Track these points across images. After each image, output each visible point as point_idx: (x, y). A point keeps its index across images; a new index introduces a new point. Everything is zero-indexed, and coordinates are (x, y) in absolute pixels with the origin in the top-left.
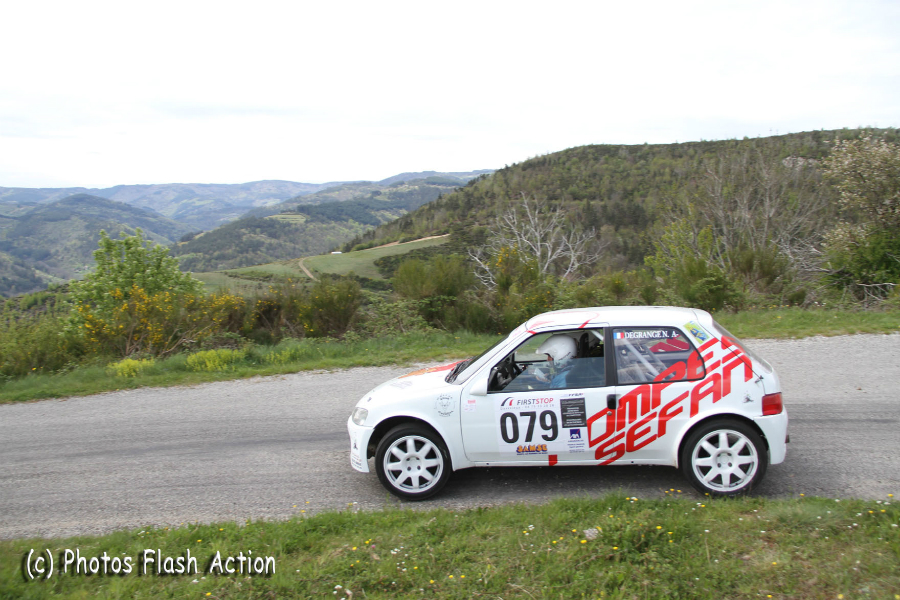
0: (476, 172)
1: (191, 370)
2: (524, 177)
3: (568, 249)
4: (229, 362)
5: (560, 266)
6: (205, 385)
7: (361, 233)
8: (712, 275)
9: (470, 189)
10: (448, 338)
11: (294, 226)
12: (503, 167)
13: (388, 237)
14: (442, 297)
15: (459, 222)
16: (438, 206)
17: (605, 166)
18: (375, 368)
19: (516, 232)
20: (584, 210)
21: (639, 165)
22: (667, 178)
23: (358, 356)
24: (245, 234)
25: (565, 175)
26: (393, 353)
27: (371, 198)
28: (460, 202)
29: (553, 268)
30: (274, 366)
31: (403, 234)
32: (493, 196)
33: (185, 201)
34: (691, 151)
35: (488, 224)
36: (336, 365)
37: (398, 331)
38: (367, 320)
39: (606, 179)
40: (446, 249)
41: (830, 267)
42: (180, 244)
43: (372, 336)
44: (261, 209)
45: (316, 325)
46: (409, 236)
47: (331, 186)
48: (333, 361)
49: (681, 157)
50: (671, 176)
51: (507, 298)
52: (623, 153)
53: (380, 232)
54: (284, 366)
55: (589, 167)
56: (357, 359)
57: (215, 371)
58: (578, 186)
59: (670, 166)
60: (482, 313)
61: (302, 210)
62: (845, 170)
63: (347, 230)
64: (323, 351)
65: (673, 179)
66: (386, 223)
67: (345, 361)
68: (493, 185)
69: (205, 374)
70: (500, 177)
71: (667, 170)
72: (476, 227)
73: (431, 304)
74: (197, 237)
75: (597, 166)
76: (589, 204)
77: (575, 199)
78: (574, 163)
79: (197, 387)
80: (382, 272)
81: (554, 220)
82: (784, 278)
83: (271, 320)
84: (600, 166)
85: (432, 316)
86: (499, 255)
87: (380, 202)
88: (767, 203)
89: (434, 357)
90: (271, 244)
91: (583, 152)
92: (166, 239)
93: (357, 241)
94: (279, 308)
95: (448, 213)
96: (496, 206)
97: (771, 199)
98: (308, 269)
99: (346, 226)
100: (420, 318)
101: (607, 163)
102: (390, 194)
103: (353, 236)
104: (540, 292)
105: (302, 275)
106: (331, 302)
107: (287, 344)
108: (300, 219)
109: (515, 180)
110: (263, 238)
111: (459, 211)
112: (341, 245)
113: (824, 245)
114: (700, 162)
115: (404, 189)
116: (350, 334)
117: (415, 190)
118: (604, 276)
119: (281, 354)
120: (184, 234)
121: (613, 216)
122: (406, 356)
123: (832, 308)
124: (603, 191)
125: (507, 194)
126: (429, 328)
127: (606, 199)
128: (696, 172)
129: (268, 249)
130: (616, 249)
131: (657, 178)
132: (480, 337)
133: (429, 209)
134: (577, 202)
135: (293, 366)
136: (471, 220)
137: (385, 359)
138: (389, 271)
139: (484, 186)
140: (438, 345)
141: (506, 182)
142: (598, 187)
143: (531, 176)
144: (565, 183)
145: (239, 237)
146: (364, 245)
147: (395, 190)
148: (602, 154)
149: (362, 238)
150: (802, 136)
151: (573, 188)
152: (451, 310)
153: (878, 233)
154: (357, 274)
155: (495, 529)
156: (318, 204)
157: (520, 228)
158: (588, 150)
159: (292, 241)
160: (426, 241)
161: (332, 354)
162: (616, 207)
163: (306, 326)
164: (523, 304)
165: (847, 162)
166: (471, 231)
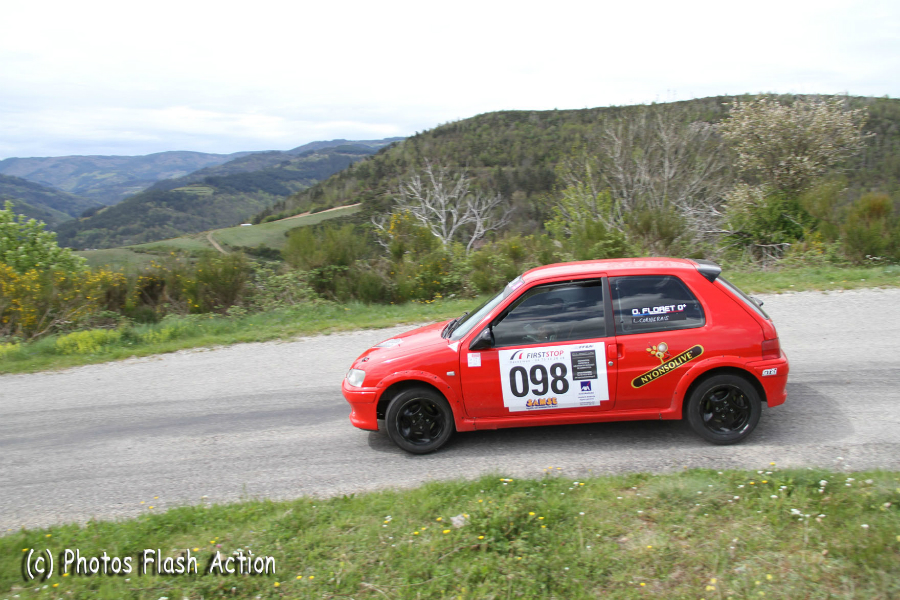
0: (387, 140)
1: (61, 353)
2: (435, 144)
4: (103, 343)
6: (75, 369)
7: (272, 204)
8: (610, 238)
9: (381, 157)
10: (339, 309)
11: (201, 199)
12: (414, 134)
13: (298, 208)
14: (333, 267)
15: (370, 191)
16: (349, 176)
17: (516, 132)
18: (259, 344)
19: (420, 199)
20: (495, 176)
21: (549, 130)
22: (577, 143)
23: (242, 331)
24: (150, 208)
25: (476, 142)
26: (276, 328)
27: (280, 168)
28: (371, 171)
30: (151, 346)
31: (314, 205)
32: (404, 164)
33: (85, 175)
34: (600, 117)
35: (399, 192)
36: (218, 343)
37: (287, 304)
38: (255, 293)
39: (517, 146)
40: (357, 219)
41: (731, 227)
42: (82, 220)
43: (261, 310)
44: (167, 182)
45: (201, 300)
46: (320, 206)
47: (239, 156)
48: (215, 338)
49: (590, 122)
50: (582, 141)
51: (400, 266)
52: (533, 119)
53: (290, 203)
54: (163, 345)
55: (500, 134)
56: (239, 335)
57: (86, 353)
58: (489, 152)
59: (580, 131)
60: (374, 283)
61: (210, 181)
62: (743, 132)
63: (254, 202)
64: (205, 328)
65: (584, 144)
66: (297, 193)
67: (228, 337)
68: (403, 153)
69: (76, 357)
70: (411, 144)
71: (577, 135)
72: (388, 195)
73: (321, 275)
74: (100, 212)
75: (508, 132)
76: (500, 170)
77: (487, 165)
78: (485, 130)
79: (66, 372)
81: (459, 187)
82: (682, 239)
83: (155, 297)
84: (512, 132)
85: (323, 287)
87: (290, 172)
88: (667, 164)
89: (321, 331)
90: (178, 218)
91: (494, 119)
92: (66, 215)
93: (268, 212)
94: (163, 283)
95: (360, 182)
96: (407, 174)
97: (670, 161)
98: (217, 242)
99: (255, 197)
100: (310, 289)
101: (517, 129)
102: (301, 164)
103: (262, 207)
104: (435, 259)
105: (211, 249)
106: (216, 274)
107: (169, 322)
108: (208, 191)
109: (426, 147)
110: (170, 211)
111: (370, 180)
112: (252, 218)
113: (724, 206)
115: (314, 158)
116: (235, 309)
117: (325, 159)
118: (502, 241)
119: (160, 332)
120: (86, 208)
121: (525, 182)
122: (292, 330)
123: (728, 268)
124: (514, 157)
125: (418, 162)
126: (318, 300)
127: (517, 165)
129: (175, 223)
130: (527, 215)
131: (568, 144)
132: (373, 308)
133: (340, 179)
134: (488, 168)
135: (172, 345)
136: (383, 188)
137: (269, 334)
139: (395, 153)
140: (327, 318)
141: (417, 149)
142: (509, 153)
143: (442, 142)
144: (476, 150)
145: (145, 210)
146: (274, 216)
147: (305, 159)
148: (513, 121)
149: (272, 209)
150: (707, 101)
151: (484, 155)
152: (343, 280)
153: (775, 194)
154: (268, 246)
155: (357, 519)
156: (226, 175)
157: (424, 195)
158: (499, 116)
159: (200, 214)
160: (337, 211)
161: (215, 331)
162: (528, 172)
163: (190, 301)
164: (418, 272)
165: (744, 124)
166: (383, 199)
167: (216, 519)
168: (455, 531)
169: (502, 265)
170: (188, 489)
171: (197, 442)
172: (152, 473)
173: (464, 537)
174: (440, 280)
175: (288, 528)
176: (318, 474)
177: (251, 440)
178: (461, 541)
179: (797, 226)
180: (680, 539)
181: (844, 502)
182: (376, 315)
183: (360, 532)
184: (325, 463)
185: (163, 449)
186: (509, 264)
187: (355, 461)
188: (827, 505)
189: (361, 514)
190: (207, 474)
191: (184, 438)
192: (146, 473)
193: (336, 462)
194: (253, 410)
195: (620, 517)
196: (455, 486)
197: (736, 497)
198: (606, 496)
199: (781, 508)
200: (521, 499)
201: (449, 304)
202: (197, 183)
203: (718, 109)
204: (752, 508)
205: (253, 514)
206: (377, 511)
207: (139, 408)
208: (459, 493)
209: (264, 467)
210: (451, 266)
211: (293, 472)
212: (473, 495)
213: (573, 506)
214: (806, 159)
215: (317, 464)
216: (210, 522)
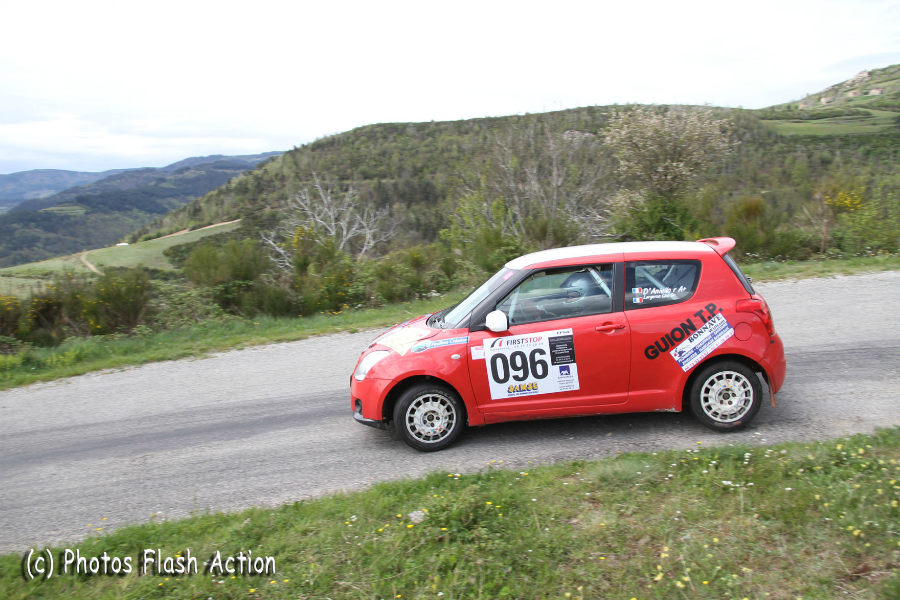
0: (264, 154)
2: (314, 158)
3: (363, 227)
4: (2, 369)
5: (355, 245)
7: (148, 222)
9: (259, 172)
10: (247, 324)
11: (72, 219)
12: (292, 149)
13: (176, 225)
14: (238, 282)
15: (250, 207)
16: (229, 191)
17: (394, 144)
18: (171, 362)
19: (309, 213)
20: (375, 188)
21: (427, 142)
22: (455, 153)
23: (151, 351)
24: (16, 229)
25: (355, 155)
26: (190, 344)
27: (156, 186)
28: (249, 186)
29: (348, 248)
30: (57, 370)
31: (192, 222)
32: (283, 179)
34: (476, 127)
35: (280, 207)
36: (127, 363)
37: (194, 321)
38: (159, 312)
39: (395, 157)
40: (238, 234)
41: (614, 231)
43: (165, 328)
44: (34, 201)
45: (102, 320)
46: (199, 223)
47: (111, 174)
48: (123, 358)
49: (467, 133)
50: (459, 152)
51: (305, 279)
52: (410, 131)
53: (167, 221)
54: (69, 369)
55: (378, 146)
56: (150, 354)
58: (368, 165)
59: (457, 143)
60: (281, 296)
61: (81, 200)
62: (623, 140)
63: (131, 221)
64: (112, 349)
65: (461, 154)
66: (174, 211)
67: (137, 357)
68: (282, 167)
70: (289, 159)
71: (455, 146)
72: (268, 210)
73: (226, 291)
75: (386, 145)
76: (380, 183)
77: (366, 178)
78: (363, 142)
80: (172, 262)
81: (348, 200)
83: (51, 320)
84: (389, 145)
85: (228, 303)
86: (295, 238)
87: (165, 189)
88: (555, 173)
89: (233, 346)
90: (47, 239)
91: (372, 132)
93: (144, 231)
94: (59, 305)
95: (238, 198)
96: (286, 188)
97: (558, 169)
98: (92, 263)
99: (130, 216)
101: (395, 141)
102: (176, 181)
103: (138, 226)
104: (338, 270)
105: (87, 271)
106: (118, 295)
107: (71, 345)
108: (79, 211)
109: (304, 161)
110: (39, 232)
111: (249, 195)
112: (128, 237)
113: (608, 211)
114: (485, 138)
115: (190, 174)
116: (141, 328)
117: (202, 175)
118: (403, 251)
121: (405, 193)
122: (204, 347)
124: (393, 168)
125: (297, 176)
126: (226, 316)
127: (396, 177)
128: (481, 148)
129: (45, 244)
130: (408, 226)
131: (446, 155)
132: (280, 321)
133: (218, 195)
134: (368, 181)
135: (78, 368)
136: (262, 203)
137: (180, 352)
138: (180, 261)
139: (272, 167)
140: (237, 333)
141: (296, 163)
143: (320, 156)
144: (355, 162)
145: (11, 232)
146: (151, 234)
147: (180, 176)
148: (391, 133)
149: (148, 227)
150: (578, 111)
151: (363, 167)
152: (247, 296)
153: (654, 198)
154: (146, 266)
155: (315, 523)
156: (98, 193)
157: (313, 209)
158: (377, 129)
159: (73, 234)
160: (217, 227)
161: (122, 351)
162: (407, 184)
163: (92, 323)
164: (322, 283)
165: (623, 133)
166: (262, 215)
167: (171, 535)
168: (416, 526)
169: (404, 275)
170: (126, 510)
171: (127, 463)
172: (84, 496)
173: (425, 531)
174: (346, 292)
175: (249, 537)
176: (259, 485)
177: (183, 456)
178: (423, 534)
179: (676, 228)
180: (627, 516)
181: (766, 471)
182: (286, 328)
183: (322, 535)
184: (263, 474)
185: (91, 472)
186: (412, 273)
187: (294, 470)
188: (751, 475)
189: (316, 517)
190: (145, 493)
191: (112, 459)
192: (78, 497)
193: (274, 473)
194: (178, 427)
195: (567, 501)
196: (404, 486)
197: (670, 475)
198: (551, 484)
199: (711, 482)
200: (475, 490)
201: (357, 314)
202: (68, 202)
203: (589, 118)
204: (684, 484)
205: (208, 527)
206: (333, 514)
207: (55, 433)
208: (407, 491)
209: (201, 483)
210: (355, 278)
211: (233, 485)
212: (424, 493)
213: (521, 494)
214: (682, 165)
215: (256, 476)
216: (166, 538)
